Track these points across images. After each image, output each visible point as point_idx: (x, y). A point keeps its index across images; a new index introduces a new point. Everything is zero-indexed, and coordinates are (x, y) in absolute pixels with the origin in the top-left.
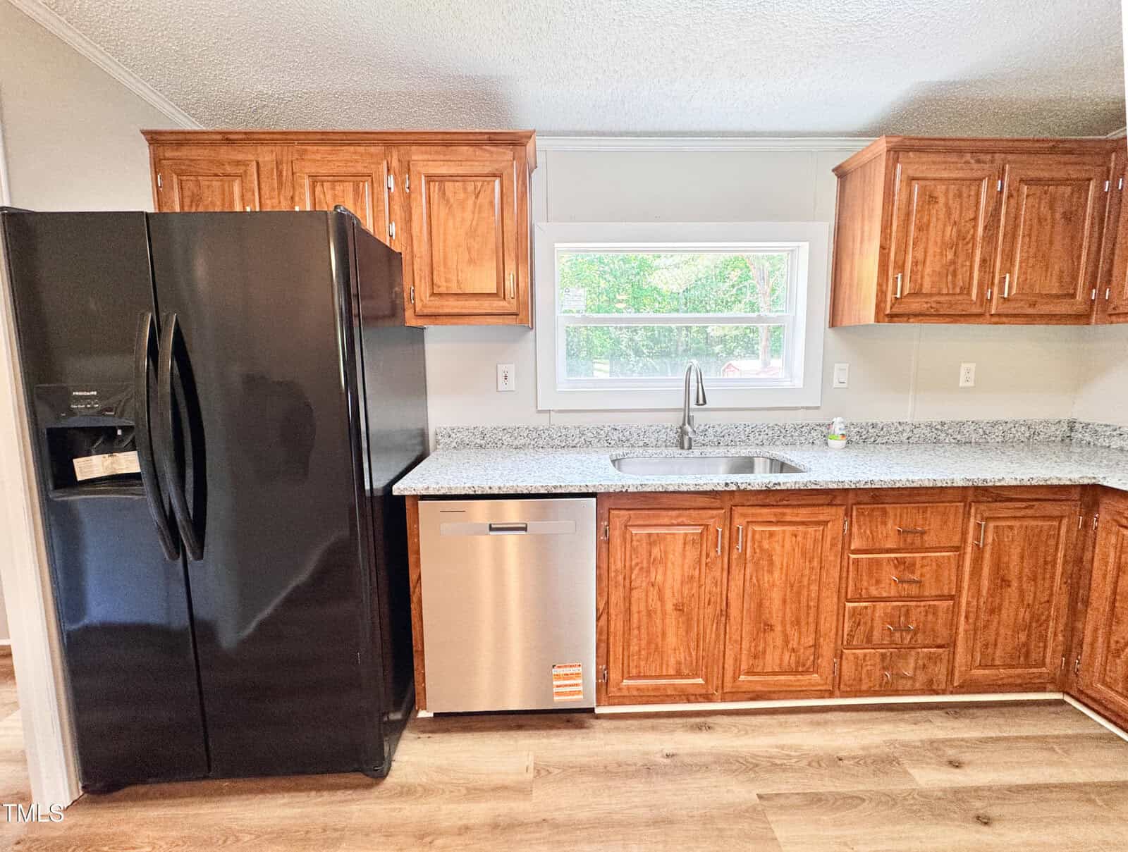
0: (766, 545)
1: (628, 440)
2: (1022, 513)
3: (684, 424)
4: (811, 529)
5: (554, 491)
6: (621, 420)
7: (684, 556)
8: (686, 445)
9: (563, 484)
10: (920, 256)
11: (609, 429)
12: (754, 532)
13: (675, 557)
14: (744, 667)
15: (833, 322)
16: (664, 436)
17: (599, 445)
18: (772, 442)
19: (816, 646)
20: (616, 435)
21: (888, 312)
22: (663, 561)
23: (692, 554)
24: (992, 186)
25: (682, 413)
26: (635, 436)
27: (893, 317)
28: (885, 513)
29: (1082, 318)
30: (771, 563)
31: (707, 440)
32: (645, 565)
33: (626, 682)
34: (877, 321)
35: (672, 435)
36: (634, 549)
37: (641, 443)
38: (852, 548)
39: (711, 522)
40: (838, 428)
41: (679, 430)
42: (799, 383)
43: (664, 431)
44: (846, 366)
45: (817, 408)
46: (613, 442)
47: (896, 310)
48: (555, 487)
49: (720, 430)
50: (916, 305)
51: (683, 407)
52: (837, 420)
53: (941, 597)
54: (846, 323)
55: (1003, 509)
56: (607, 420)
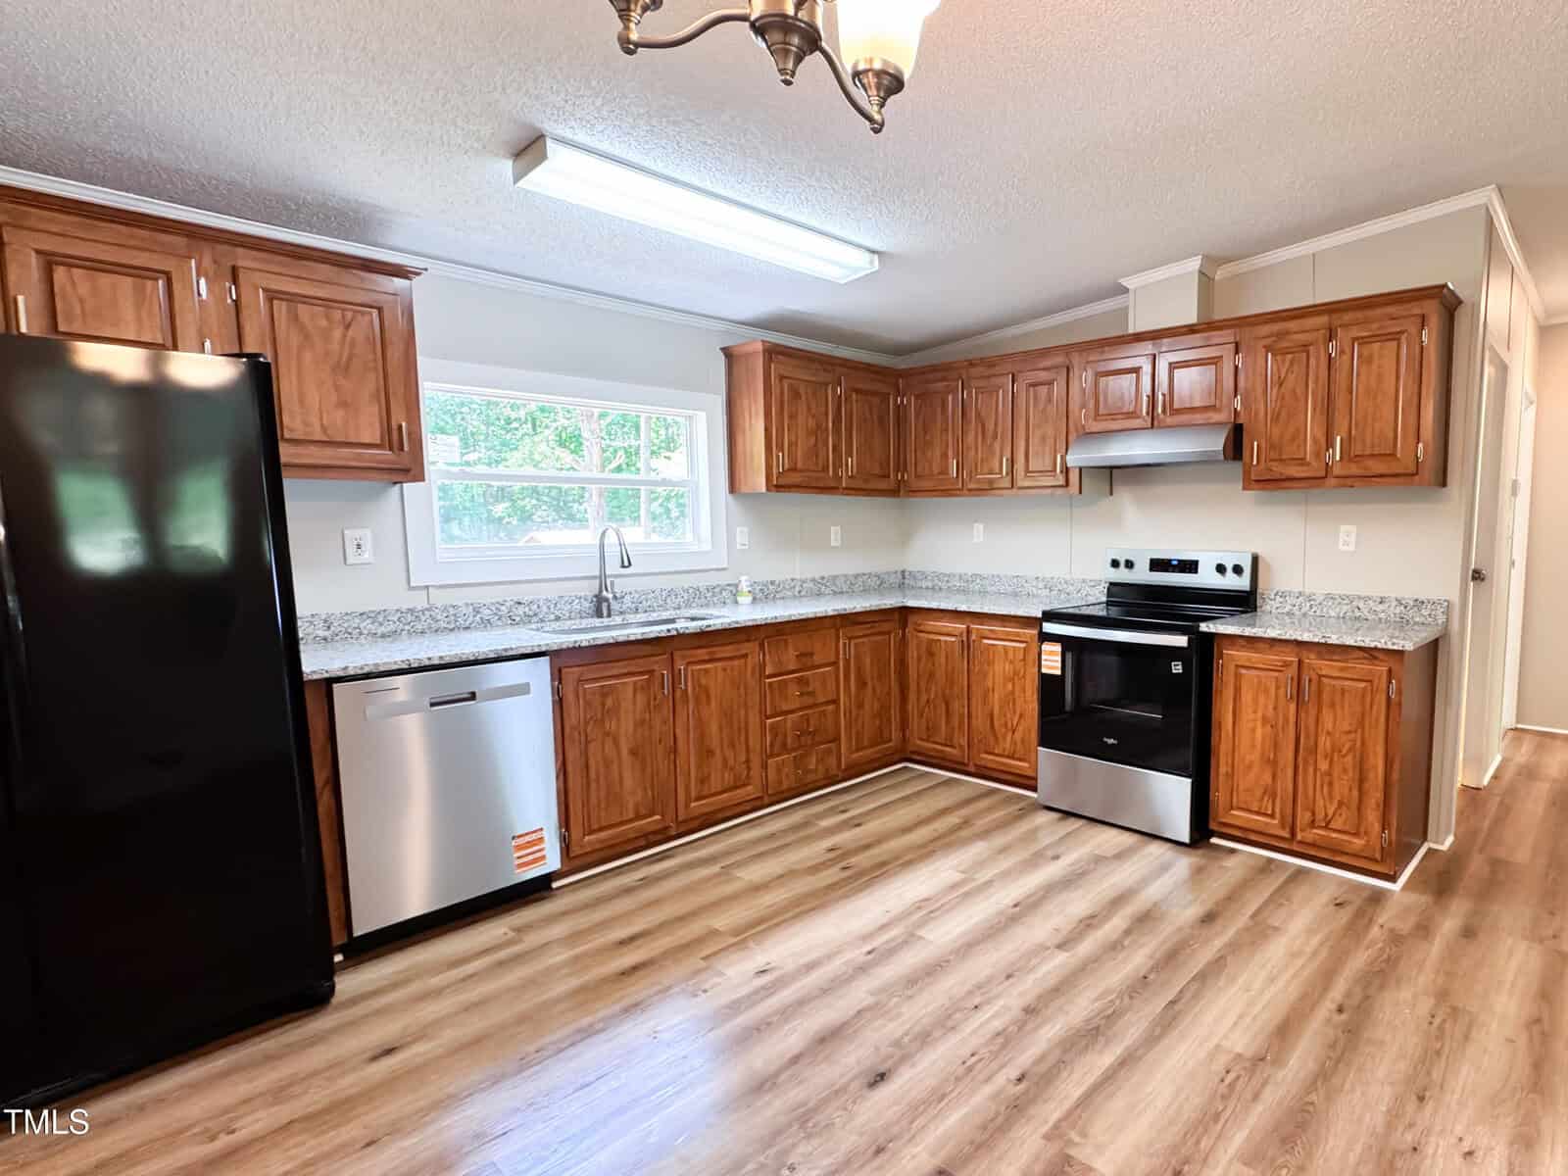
0: (703, 681)
1: (535, 615)
2: (869, 632)
3: (601, 591)
4: (736, 663)
5: (504, 654)
6: (526, 593)
7: (634, 703)
8: (605, 613)
9: (514, 646)
10: (794, 439)
11: (512, 603)
12: (692, 671)
13: (626, 705)
14: (693, 794)
15: (733, 487)
16: (578, 607)
17: (499, 623)
18: (688, 605)
19: (748, 761)
20: (521, 610)
21: (775, 482)
22: (615, 710)
23: (641, 698)
24: (834, 391)
25: (597, 581)
26: (545, 609)
27: (779, 488)
28: (786, 641)
29: (894, 492)
30: (708, 697)
31: (624, 607)
32: (599, 716)
33: (587, 838)
34: (768, 489)
35: (587, 604)
36: (588, 704)
37: (552, 617)
38: (767, 673)
39: (656, 667)
40: (744, 586)
41: (595, 599)
42: (707, 547)
43: (577, 601)
44: (745, 529)
45: (724, 569)
46: (518, 619)
47: (782, 481)
48: (506, 650)
49: (637, 596)
50: (795, 478)
51: (597, 573)
52: (743, 578)
53: (828, 703)
54: (744, 489)
55: (858, 631)
56: (511, 594)
